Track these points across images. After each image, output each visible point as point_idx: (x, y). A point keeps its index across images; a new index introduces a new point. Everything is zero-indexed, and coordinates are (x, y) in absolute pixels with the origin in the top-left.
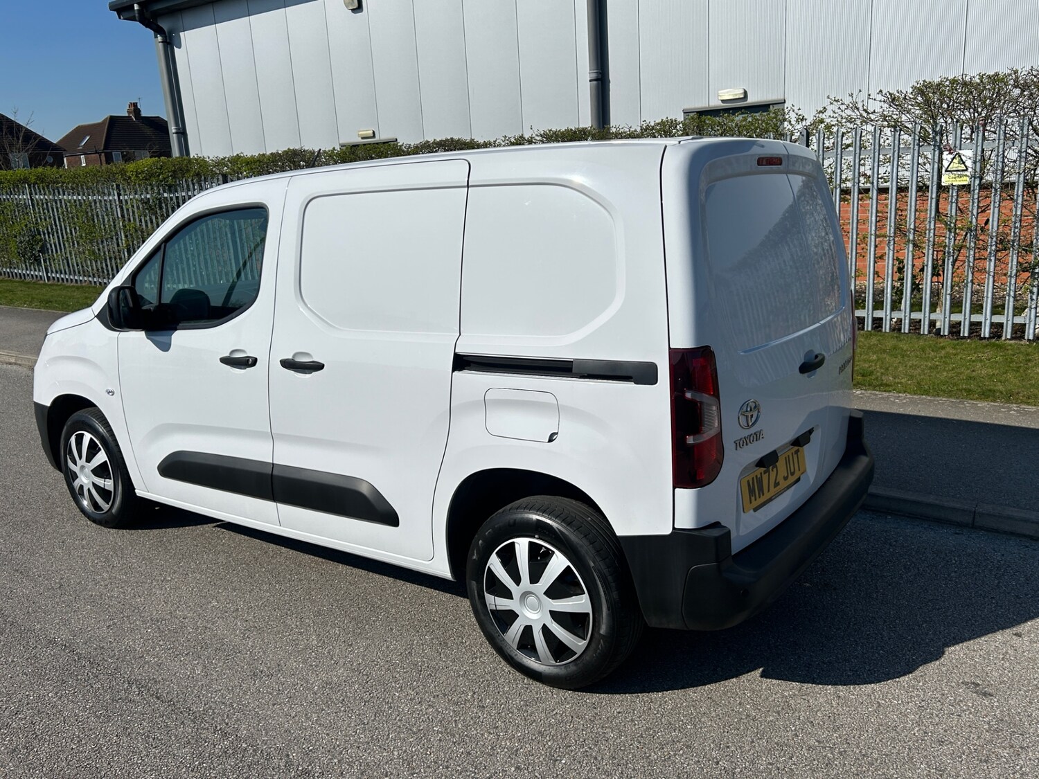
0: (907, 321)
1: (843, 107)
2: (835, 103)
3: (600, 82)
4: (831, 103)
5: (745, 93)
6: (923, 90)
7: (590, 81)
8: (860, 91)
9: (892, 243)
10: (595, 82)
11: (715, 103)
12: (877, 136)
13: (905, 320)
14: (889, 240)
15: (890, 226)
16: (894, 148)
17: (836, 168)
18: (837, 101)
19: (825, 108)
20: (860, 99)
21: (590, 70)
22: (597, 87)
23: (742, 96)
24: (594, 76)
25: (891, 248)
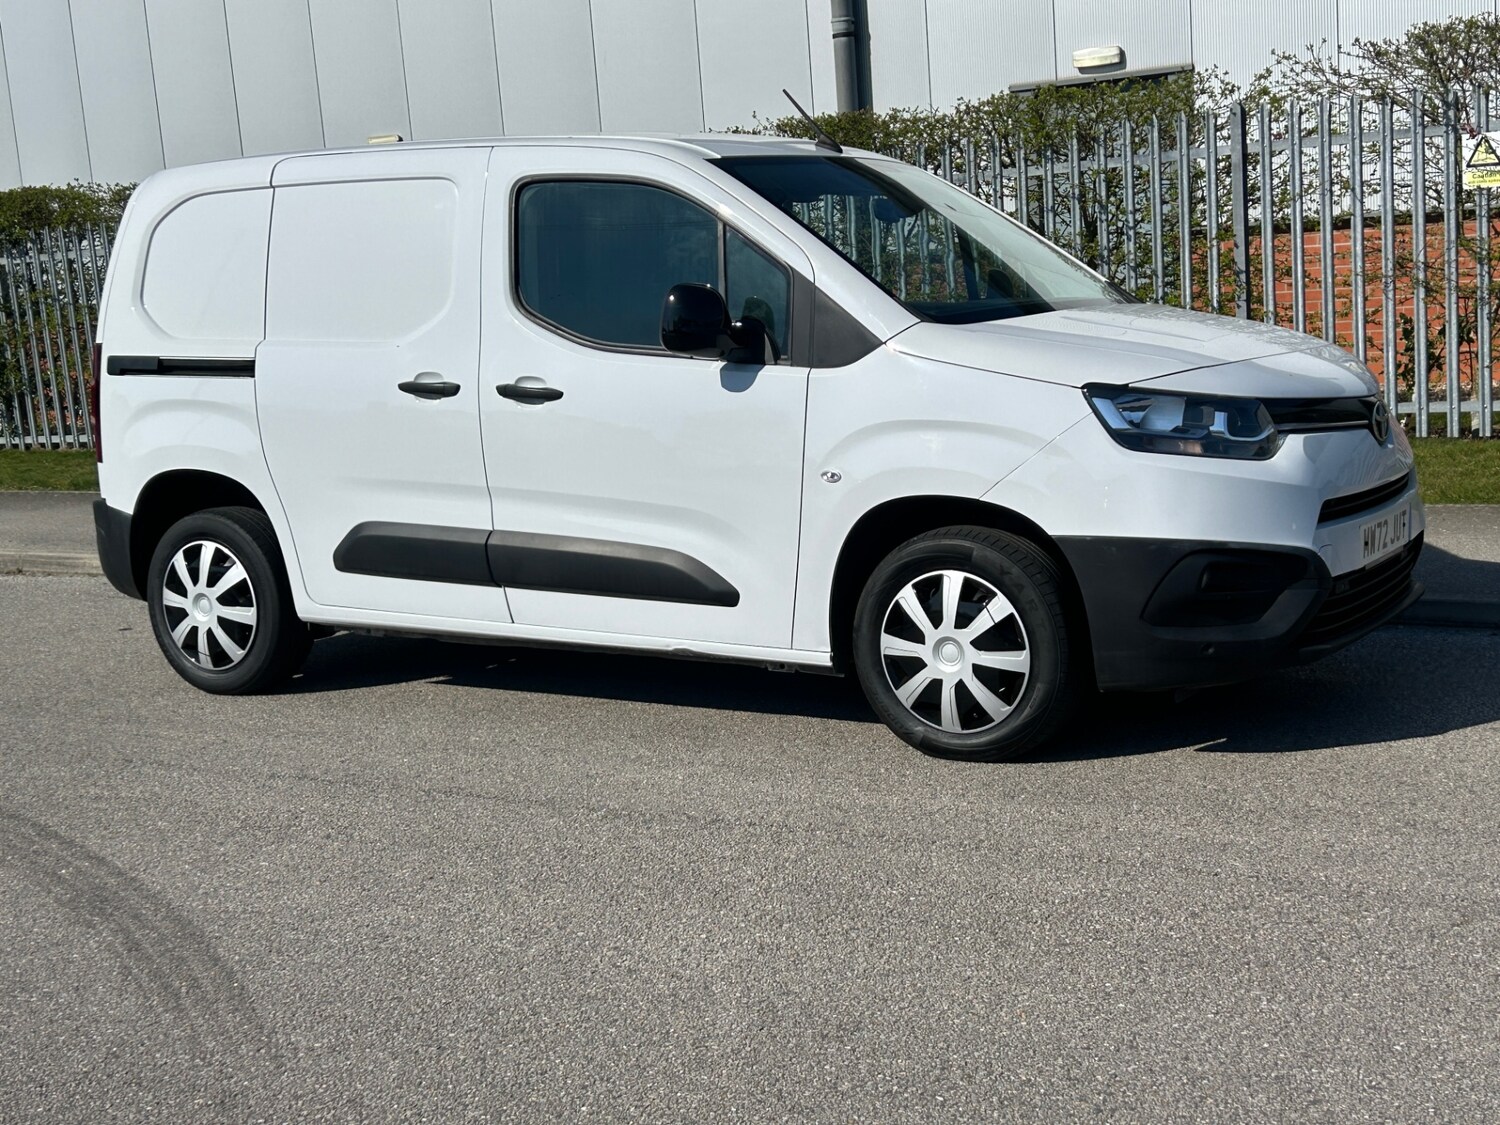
0: (1424, 417)
1: (1298, 68)
2: (1285, 61)
3: (853, 38)
4: (1279, 62)
5: (1122, 54)
6: (1423, 38)
7: (834, 36)
8: (1325, 41)
9: (1391, 287)
10: (843, 39)
11: (1068, 73)
12: (1356, 112)
13: (1420, 415)
14: (1386, 283)
15: (1387, 259)
16: (1384, 132)
17: (1293, 166)
18: (1288, 58)
19: (1268, 70)
20: (1326, 54)
21: (833, 17)
22: (848, 46)
23: (1116, 60)
24: (841, 27)
25: (1391, 295)
